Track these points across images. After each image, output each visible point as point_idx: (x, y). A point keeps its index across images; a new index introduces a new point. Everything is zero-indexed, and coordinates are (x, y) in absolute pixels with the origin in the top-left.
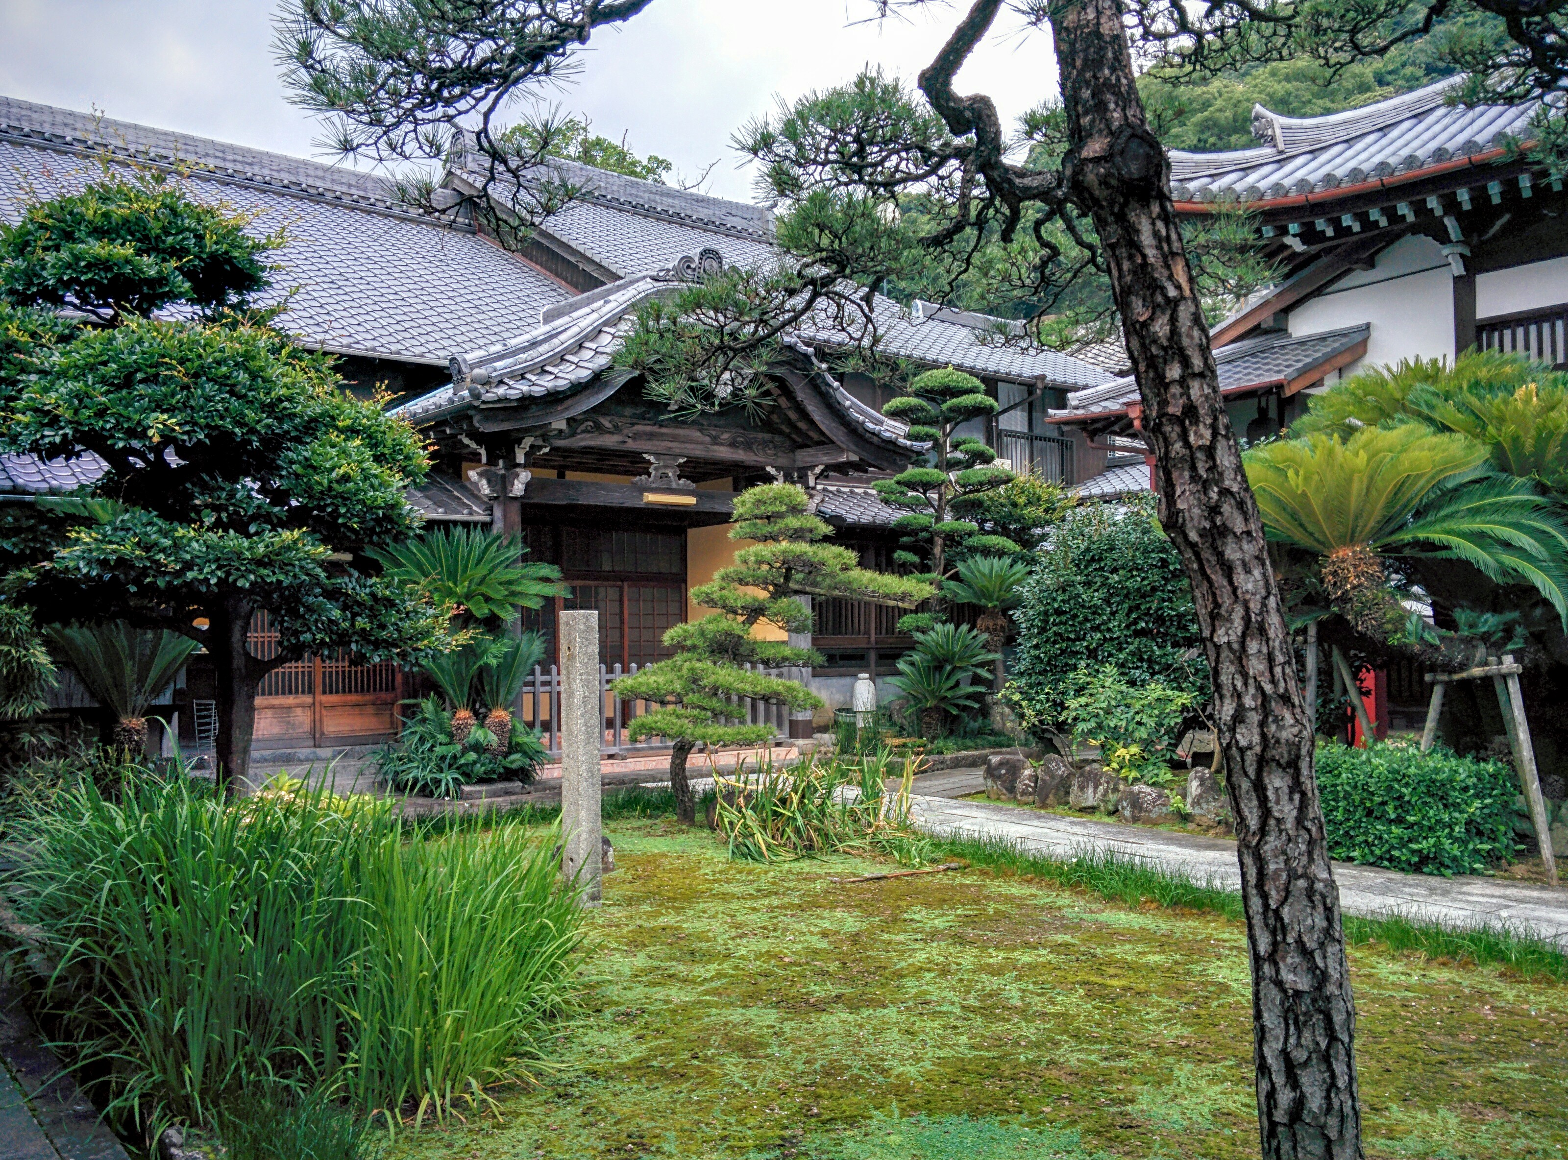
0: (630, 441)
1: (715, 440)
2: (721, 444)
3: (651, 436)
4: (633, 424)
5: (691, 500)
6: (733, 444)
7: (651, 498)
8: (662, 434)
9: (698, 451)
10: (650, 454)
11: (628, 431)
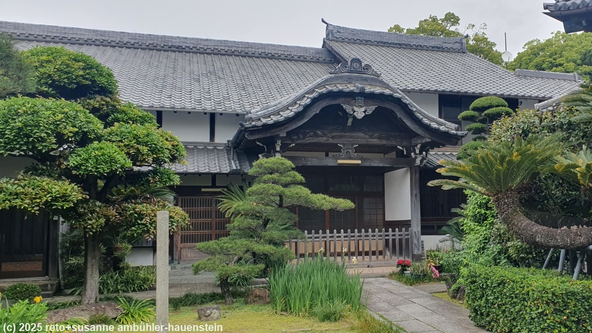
0: (331, 139)
1: (371, 137)
2: (374, 138)
3: (341, 137)
4: (332, 133)
5: (359, 162)
6: (380, 138)
7: (340, 161)
8: (346, 136)
9: (363, 142)
10: (341, 144)
11: (330, 135)
